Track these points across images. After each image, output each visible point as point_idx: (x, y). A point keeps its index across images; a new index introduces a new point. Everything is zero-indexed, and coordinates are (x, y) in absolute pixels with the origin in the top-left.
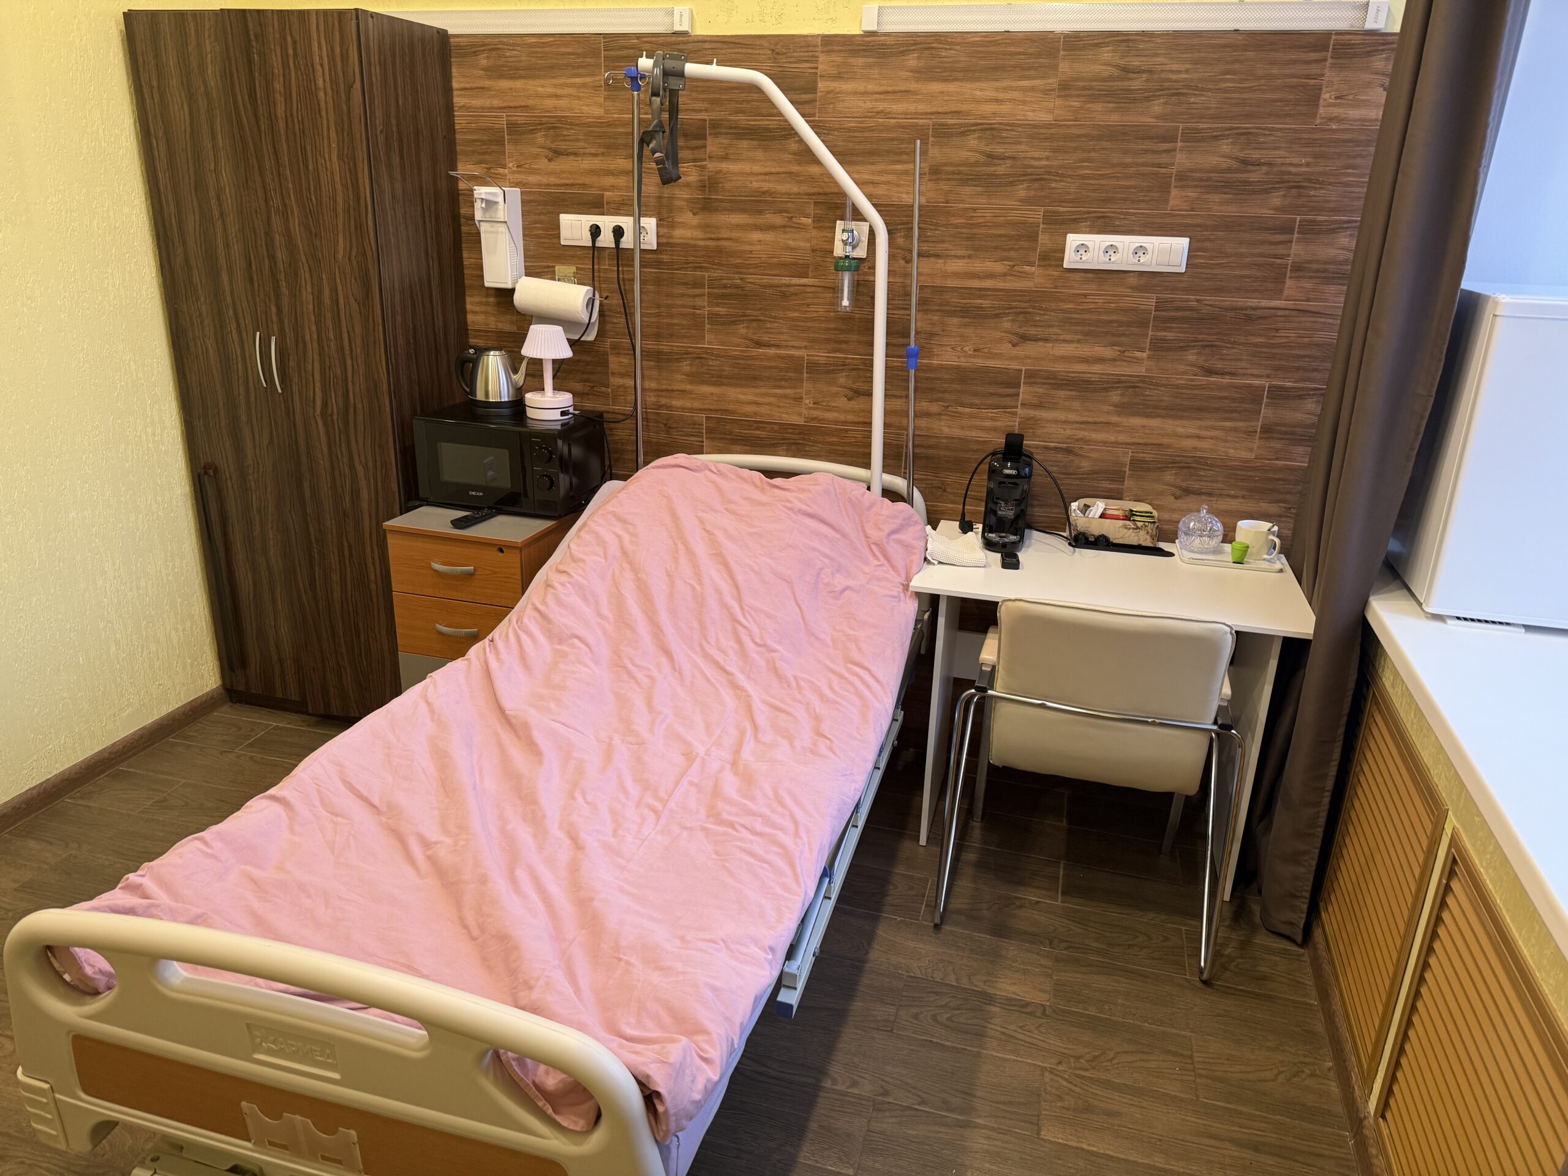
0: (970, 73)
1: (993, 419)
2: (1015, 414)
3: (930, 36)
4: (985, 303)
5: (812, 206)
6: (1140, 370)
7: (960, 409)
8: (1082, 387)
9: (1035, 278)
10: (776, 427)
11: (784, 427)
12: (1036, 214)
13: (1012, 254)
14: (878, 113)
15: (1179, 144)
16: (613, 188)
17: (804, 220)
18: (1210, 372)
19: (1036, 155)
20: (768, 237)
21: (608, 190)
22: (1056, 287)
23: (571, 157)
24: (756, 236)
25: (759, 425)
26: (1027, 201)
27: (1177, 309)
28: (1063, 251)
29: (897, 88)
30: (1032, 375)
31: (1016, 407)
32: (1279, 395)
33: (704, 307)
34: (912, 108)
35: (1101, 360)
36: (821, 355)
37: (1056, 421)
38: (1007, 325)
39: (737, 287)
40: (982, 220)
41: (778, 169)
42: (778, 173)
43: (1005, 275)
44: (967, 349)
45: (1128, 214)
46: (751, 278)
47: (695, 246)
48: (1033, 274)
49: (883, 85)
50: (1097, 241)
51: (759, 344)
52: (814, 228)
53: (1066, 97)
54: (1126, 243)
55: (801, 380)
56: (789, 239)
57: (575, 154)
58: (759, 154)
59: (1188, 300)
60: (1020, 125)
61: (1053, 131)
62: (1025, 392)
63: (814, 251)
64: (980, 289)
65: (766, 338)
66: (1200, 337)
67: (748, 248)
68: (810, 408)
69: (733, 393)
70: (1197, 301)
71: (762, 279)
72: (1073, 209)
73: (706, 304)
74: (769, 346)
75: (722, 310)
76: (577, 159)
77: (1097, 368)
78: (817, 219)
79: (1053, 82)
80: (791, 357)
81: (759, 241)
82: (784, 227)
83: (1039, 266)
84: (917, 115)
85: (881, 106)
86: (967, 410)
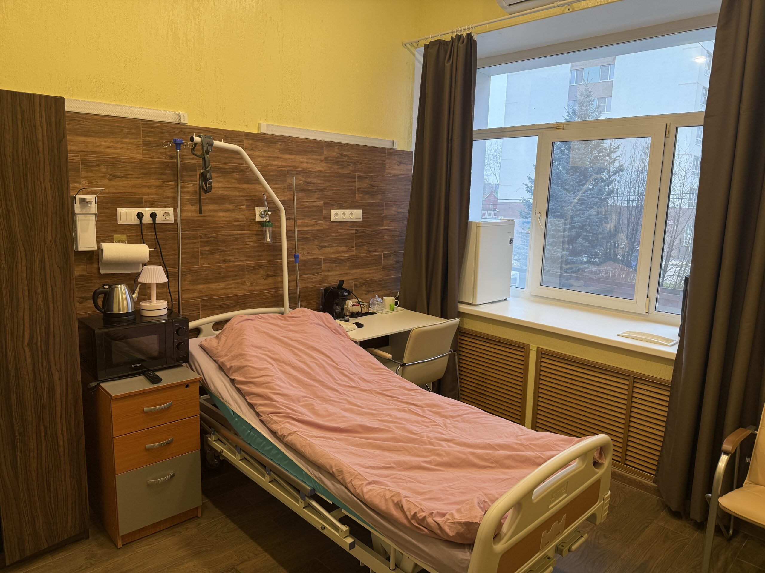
0: (298, 152)
1: (315, 278)
2: (321, 275)
3: (284, 137)
4: (309, 235)
5: (245, 201)
6: (353, 254)
7: (304, 276)
8: (339, 262)
9: (323, 225)
10: (234, 298)
11: (238, 297)
12: (322, 203)
13: (316, 217)
14: (268, 165)
15: (357, 180)
16: (148, 194)
17: (242, 207)
18: (370, 252)
19: (320, 182)
20: (227, 214)
21: (146, 195)
22: (329, 228)
23: (124, 179)
24: (222, 214)
25: (227, 298)
26: (319, 198)
27: (361, 232)
28: (330, 215)
29: (274, 156)
30: (325, 260)
31: (321, 272)
32: (386, 256)
33: (198, 248)
34: (280, 163)
35: (343, 252)
36: (252, 263)
37: (333, 275)
38: (316, 242)
39: (214, 237)
40: (305, 205)
41: (230, 186)
42: (230, 187)
43: (314, 225)
44: (305, 253)
45: (345, 202)
46: (220, 233)
47: (193, 220)
48: (322, 224)
49: (269, 154)
50: (340, 211)
51: (225, 262)
52: (246, 210)
53: (327, 163)
54: (348, 211)
55: (244, 275)
56: (236, 215)
57: (126, 177)
58: (221, 179)
59: (363, 229)
60: (315, 172)
61: (324, 174)
62: (323, 266)
63: (247, 219)
64: (307, 231)
65: (228, 258)
66: (367, 241)
67: (218, 219)
68: (249, 286)
69: (214, 286)
70: (365, 229)
71: (225, 233)
72: (332, 201)
73: (199, 247)
74: (230, 262)
75: (207, 248)
76: (128, 180)
77: (343, 255)
78: (247, 206)
79: (323, 157)
80: (240, 265)
81: (224, 216)
82: (234, 210)
83: (324, 221)
84: (281, 166)
85: (269, 162)
86: (306, 276)
